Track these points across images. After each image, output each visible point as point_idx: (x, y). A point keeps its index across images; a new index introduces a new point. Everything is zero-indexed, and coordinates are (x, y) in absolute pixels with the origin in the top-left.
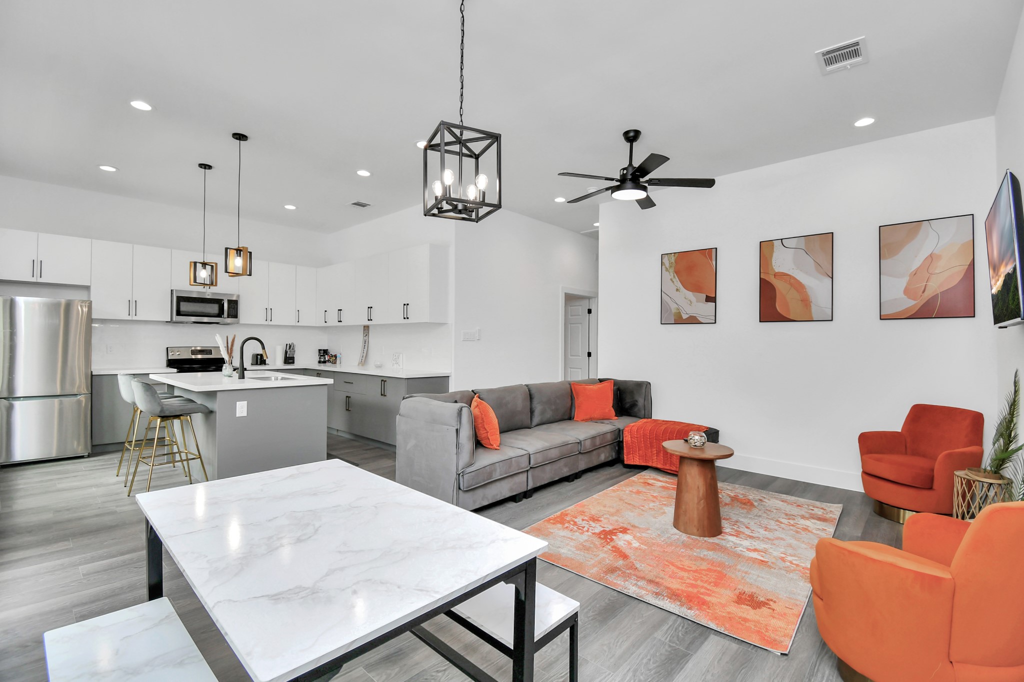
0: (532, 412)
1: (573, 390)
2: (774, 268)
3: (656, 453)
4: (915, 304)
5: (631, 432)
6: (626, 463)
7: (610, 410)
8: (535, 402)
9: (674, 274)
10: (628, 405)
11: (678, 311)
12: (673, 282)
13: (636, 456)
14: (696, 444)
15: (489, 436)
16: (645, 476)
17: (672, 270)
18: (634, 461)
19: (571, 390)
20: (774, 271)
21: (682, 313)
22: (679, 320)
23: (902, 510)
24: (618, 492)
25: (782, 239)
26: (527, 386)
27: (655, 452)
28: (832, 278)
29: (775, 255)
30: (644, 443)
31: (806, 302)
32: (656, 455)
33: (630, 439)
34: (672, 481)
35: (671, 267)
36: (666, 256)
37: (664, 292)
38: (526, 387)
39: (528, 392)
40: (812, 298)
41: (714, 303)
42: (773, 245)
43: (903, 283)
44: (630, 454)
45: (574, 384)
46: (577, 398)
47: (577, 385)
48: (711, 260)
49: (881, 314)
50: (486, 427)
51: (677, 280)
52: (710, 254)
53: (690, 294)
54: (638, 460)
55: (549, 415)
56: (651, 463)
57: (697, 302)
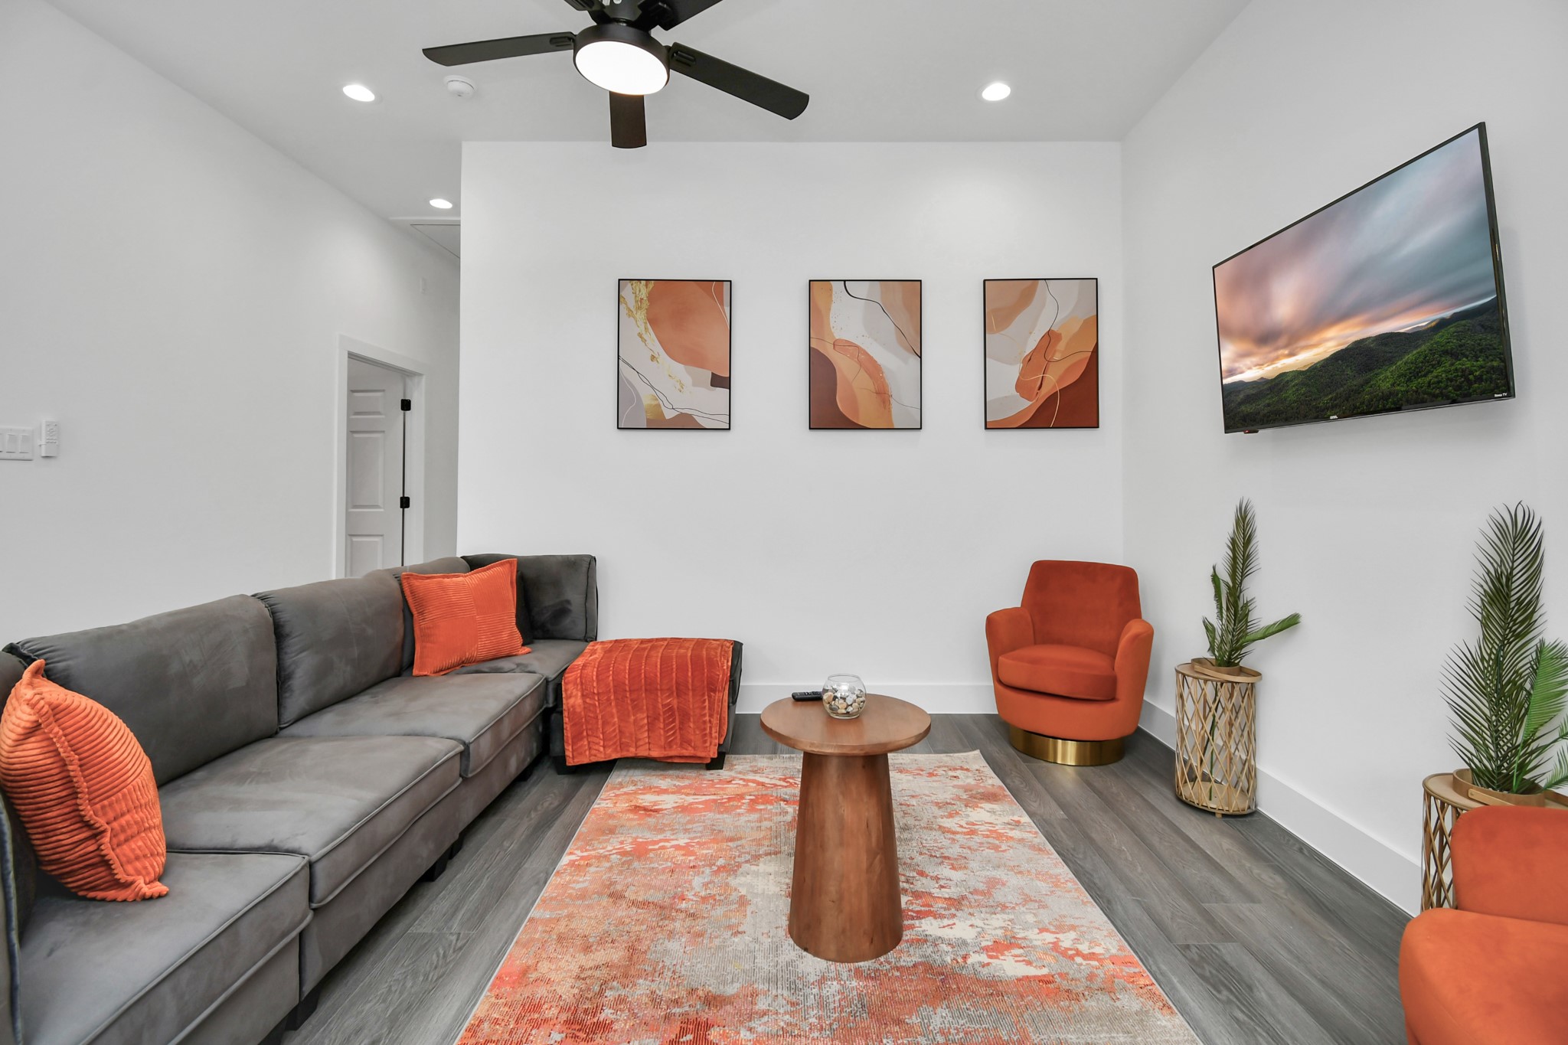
0: (282, 679)
1: (407, 593)
2: (833, 330)
3: (648, 723)
4: (1031, 405)
5: (582, 684)
6: (570, 762)
7: (511, 634)
8: (293, 645)
9: (645, 323)
10: (546, 616)
11: (656, 402)
12: (644, 341)
13: (597, 740)
14: (850, 709)
15: (107, 849)
16: (621, 785)
17: (641, 316)
18: (590, 755)
19: (403, 592)
20: (833, 336)
21: (663, 408)
22: (657, 424)
23: (1060, 741)
24: (592, 869)
25: (845, 281)
26: (262, 598)
27: (646, 721)
28: (921, 357)
29: (834, 307)
30: (617, 706)
31: (883, 395)
32: (646, 728)
33: (579, 701)
34: (687, 782)
35: (639, 308)
36: (629, 284)
37: (624, 361)
38: (262, 605)
39: (271, 619)
40: (893, 390)
41: (728, 390)
42: (831, 290)
43: (1014, 372)
44: (582, 739)
45: (408, 577)
46: (421, 613)
47: (417, 578)
48: (722, 304)
49: (988, 420)
50: (88, 811)
51: (651, 336)
52: (717, 290)
53: (679, 369)
54: (602, 749)
55: (342, 676)
56: (633, 750)
57: (694, 385)
